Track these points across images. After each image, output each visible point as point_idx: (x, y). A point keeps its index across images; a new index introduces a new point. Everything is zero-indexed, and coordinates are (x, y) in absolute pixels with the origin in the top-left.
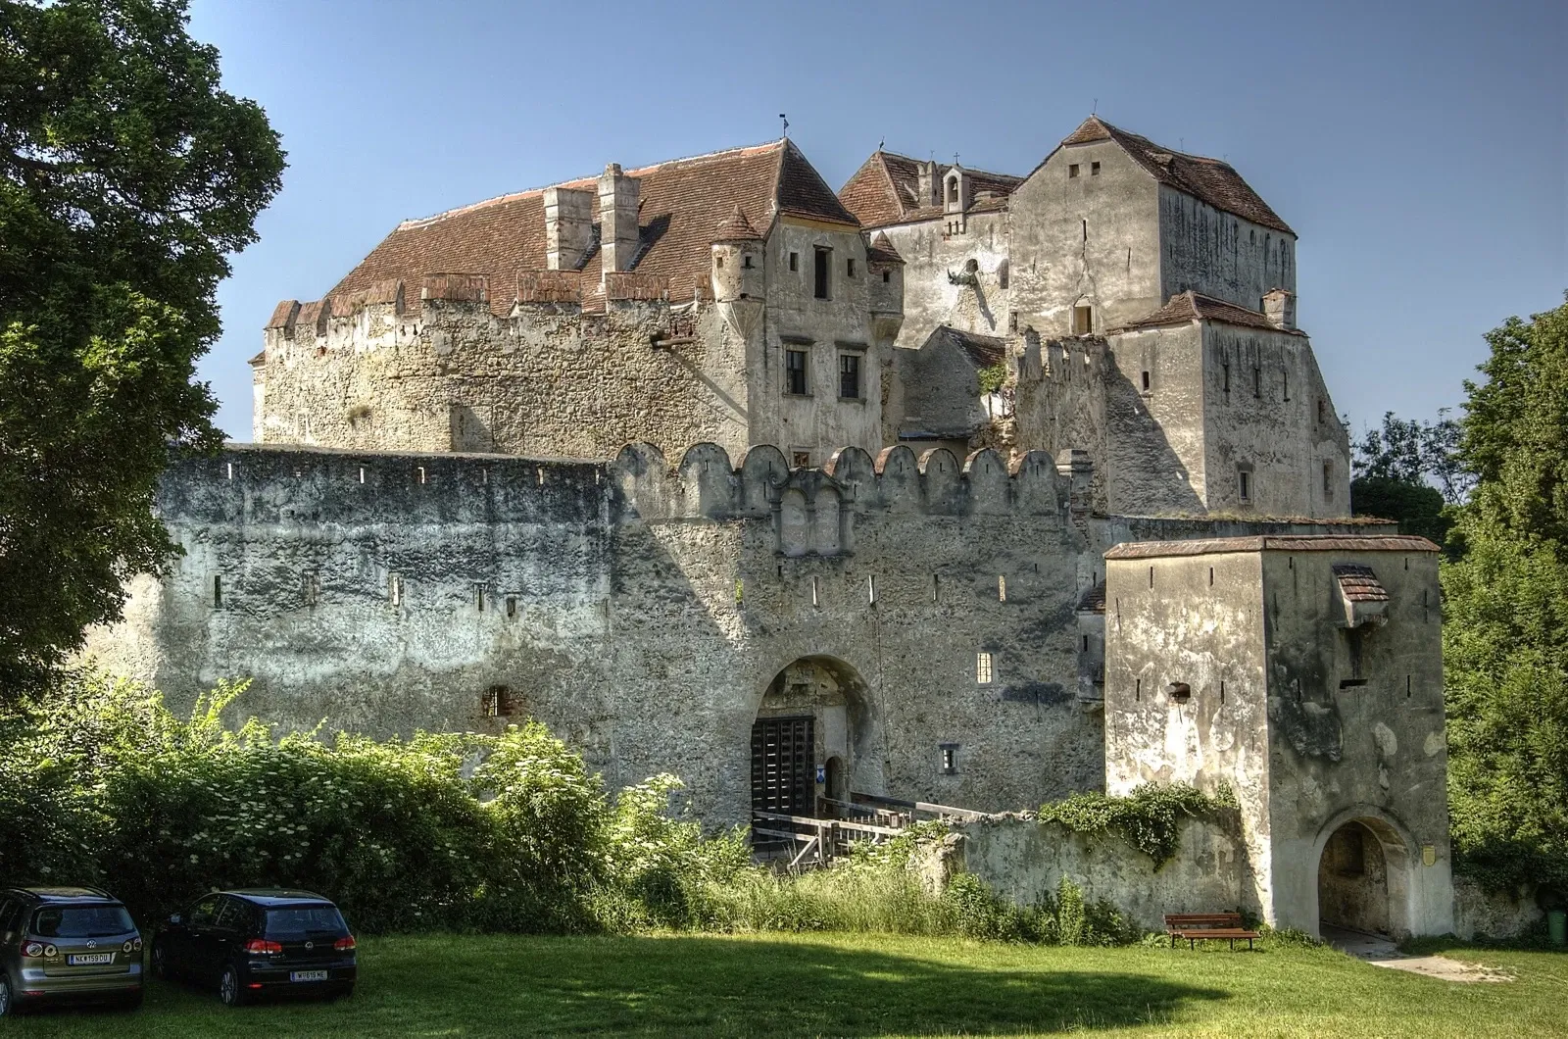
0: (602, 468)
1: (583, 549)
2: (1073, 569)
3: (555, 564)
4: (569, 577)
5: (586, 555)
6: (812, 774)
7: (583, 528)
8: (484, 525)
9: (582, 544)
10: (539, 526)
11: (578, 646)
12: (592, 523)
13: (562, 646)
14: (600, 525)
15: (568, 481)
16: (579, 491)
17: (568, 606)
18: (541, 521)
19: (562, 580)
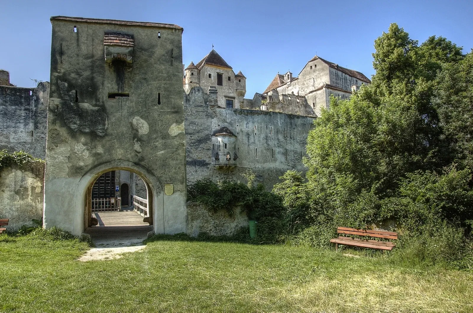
0: (33, 90)
1: (23, 115)
2: (210, 123)
3: (10, 119)
4: (16, 123)
5: (24, 116)
6: (114, 188)
7: (23, 108)
9: (23, 113)
10: (4, 106)
11: (19, 145)
12: (27, 107)
13: (12, 145)
14: (31, 108)
15: (18, 94)
16: (22, 97)
17: (15, 132)
18: (4, 105)
19: (13, 124)
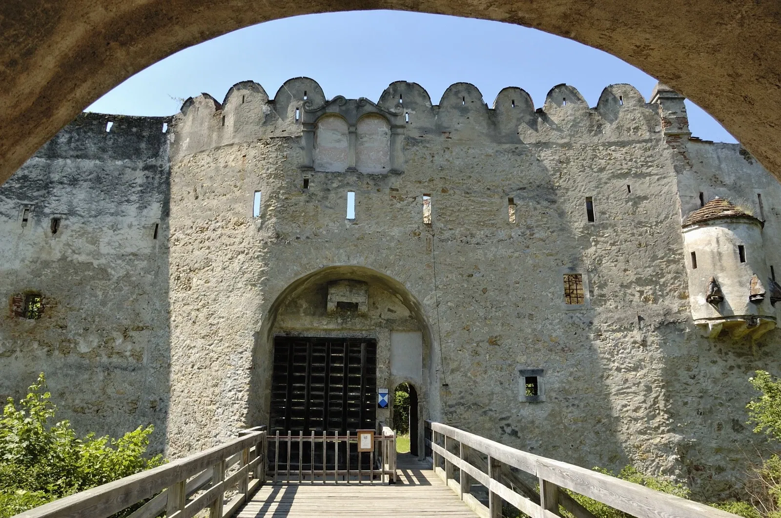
0: (169, 120)
1: (139, 181)
3: (107, 192)
4: (120, 203)
5: (141, 186)
6: (374, 398)
7: (141, 164)
8: (43, 160)
9: (139, 177)
10: (97, 162)
11: (119, 262)
12: (152, 161)
13: (103, 261)
14: (159, 163)
15: (134, 130)
16: (144, 137)
17: (114, 228)
18: (99, 158)
19: (113, 205)
